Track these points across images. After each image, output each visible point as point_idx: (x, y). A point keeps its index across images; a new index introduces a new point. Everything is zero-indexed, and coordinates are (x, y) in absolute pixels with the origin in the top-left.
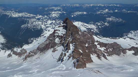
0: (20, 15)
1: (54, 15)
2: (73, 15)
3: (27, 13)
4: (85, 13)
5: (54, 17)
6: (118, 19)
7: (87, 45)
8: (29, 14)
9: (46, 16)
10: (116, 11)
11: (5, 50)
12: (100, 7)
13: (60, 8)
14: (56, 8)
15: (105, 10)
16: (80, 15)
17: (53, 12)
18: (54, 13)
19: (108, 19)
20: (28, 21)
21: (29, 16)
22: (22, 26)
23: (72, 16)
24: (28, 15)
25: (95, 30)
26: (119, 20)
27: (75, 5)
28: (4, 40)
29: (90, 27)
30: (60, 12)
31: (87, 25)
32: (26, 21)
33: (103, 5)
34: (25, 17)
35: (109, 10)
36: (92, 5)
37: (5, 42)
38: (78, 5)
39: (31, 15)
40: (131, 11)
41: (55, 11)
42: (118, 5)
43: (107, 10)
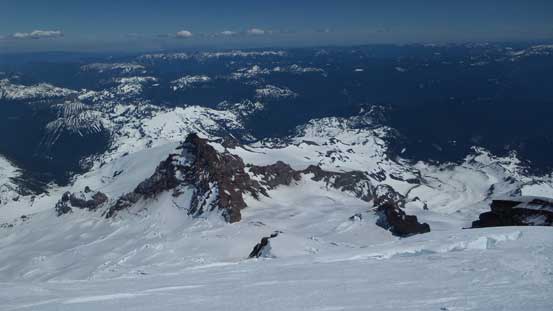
0: (32, 91)
1: (126, 89)
2: (176, 84)
3: (50, 86)
4: (205, 78)
5: (128, 93)
6: (282, 91)
7: (233, 179)
8: (57, 89)
9: (106, 92)
10: (277, 69)
11: (30, 196)
12: (238, 58)
13: (139, 66)
14: (127, 68)
15: (251, 67)
16: (194, 84)
17: (123, 80)
18: (126, 83)
19: (261, 91)
20: (62, 109)
21: (58, 94)
22: (50, 125)
23: (175, 88)
24: (55, 91)
25: (235, 123)
26: (285, 92)
27: (176, 56)
28: (13, 169)
29: (222, 117)
30: (140, 79)
31: (215, 112)
32: (56, 110)
33: (245, 54)
34: (46, 98)
35: (262, 67)
36: (218, 54)
37: (19, 174)
38: (183, 55)
39: (64, 90)
40: (309, 69)
41: (127, 75)
42: (281, 53)
43: (255, 68)
